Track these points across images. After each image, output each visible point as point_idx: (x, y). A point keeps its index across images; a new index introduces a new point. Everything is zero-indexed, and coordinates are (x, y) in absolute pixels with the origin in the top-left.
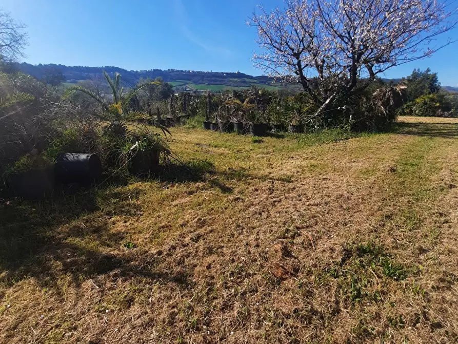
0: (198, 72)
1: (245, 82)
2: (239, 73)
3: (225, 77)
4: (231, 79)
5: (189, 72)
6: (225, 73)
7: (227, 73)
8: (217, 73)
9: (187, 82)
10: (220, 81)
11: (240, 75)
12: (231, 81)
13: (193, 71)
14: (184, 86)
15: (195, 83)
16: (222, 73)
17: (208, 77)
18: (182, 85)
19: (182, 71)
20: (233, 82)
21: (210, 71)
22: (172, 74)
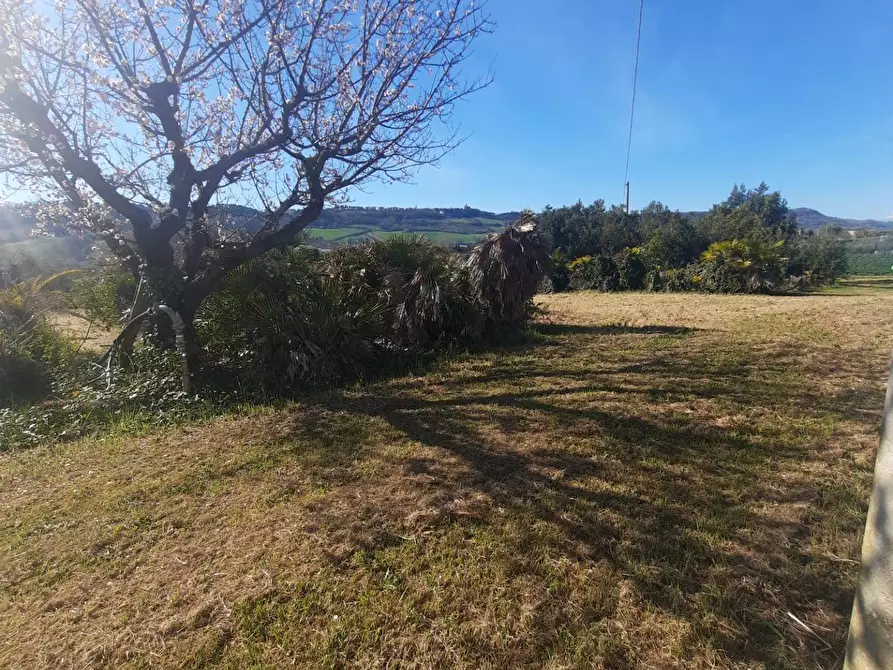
0: (390, 209)
1: (479, 225)
2: (468, 208)
3: (441, 217)
4: (454, 220)
5: (374, 209)
6: (442, 210)
7: (445, 210)
8: (427, 210)
9: (372, 227)
10: (432, 224)
11: (469, 213)
12: (452, 223)
13: (381, 208)
14: (363, 236)
15: (386, 228)
16: (437, 210)
17: (410, 217)
18: (362, 233)
19: (361, 209)
20: (456, 224)
21: (413, 207)
22: (344, 214)
